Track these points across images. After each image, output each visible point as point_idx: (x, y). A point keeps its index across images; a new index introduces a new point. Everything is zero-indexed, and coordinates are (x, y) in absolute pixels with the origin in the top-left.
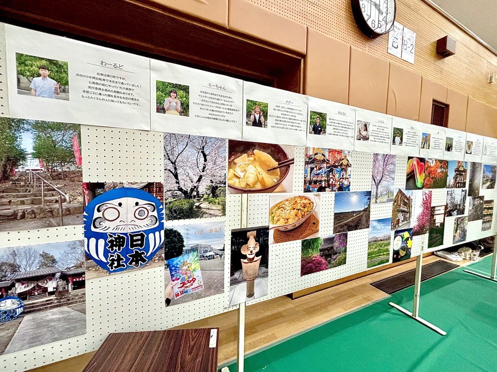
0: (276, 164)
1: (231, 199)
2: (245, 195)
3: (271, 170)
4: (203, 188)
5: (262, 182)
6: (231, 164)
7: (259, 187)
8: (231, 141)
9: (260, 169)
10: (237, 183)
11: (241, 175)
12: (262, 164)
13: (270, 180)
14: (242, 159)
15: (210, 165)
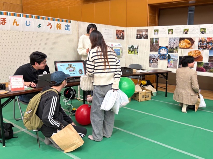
0: (190, 42)
1: (179, 50)
2: (182, 49)
3: (189, 44)
4: (174, 47)
5: (187, 46)
6: (180, 43)
7: (186, 47)
8: (180, 38)
9: (186, 43)
10: (181, 46)
11: (182, 45)
14: (182, 41)
15: (176, 43)
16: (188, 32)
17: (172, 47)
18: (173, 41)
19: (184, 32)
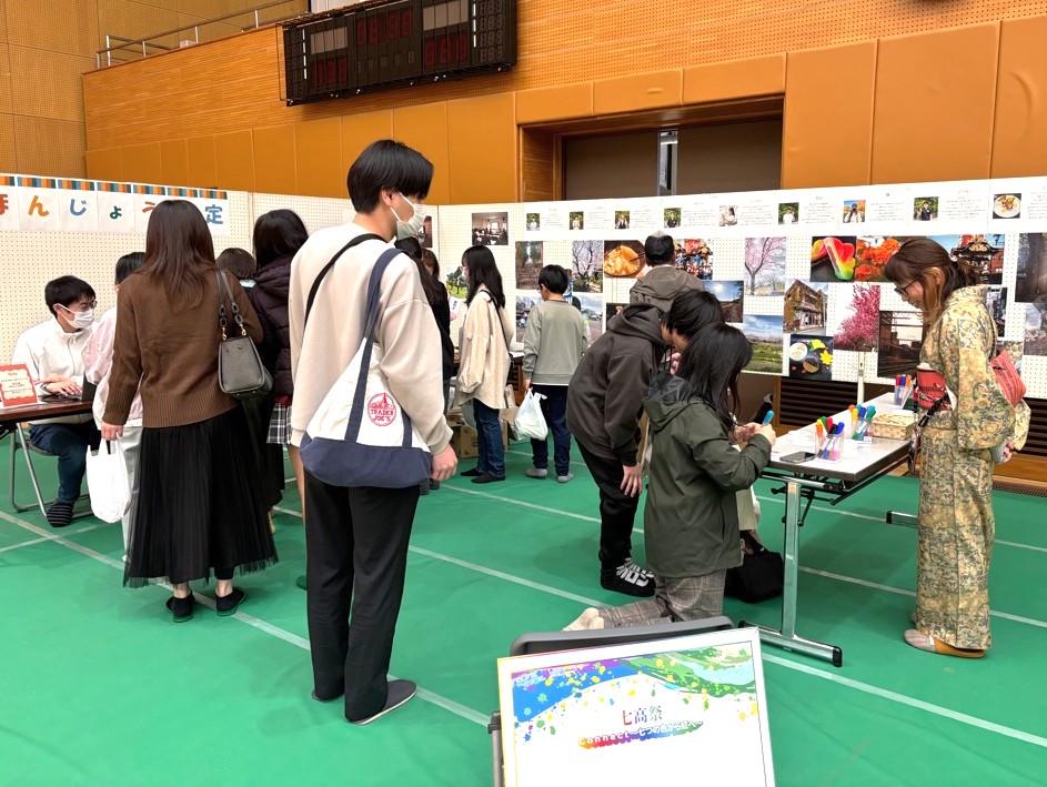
0: (636, 255)
1: (606, 281)
2: (615, 279)
3: (633, 261)
4: (590, 274)
5: (626, 270)
6: (606, 257)
7: (624, 273)
8: (606, 242)
9: (624, 260)
10: (611, 271)
11: (612, 264)
12: (626, 256)
13: (632, 268)
14: (613, 253)
15: (594, 258)
16: (628, 221)
17: (583, 272)
18: (584, 252)
19: (616, 222)
